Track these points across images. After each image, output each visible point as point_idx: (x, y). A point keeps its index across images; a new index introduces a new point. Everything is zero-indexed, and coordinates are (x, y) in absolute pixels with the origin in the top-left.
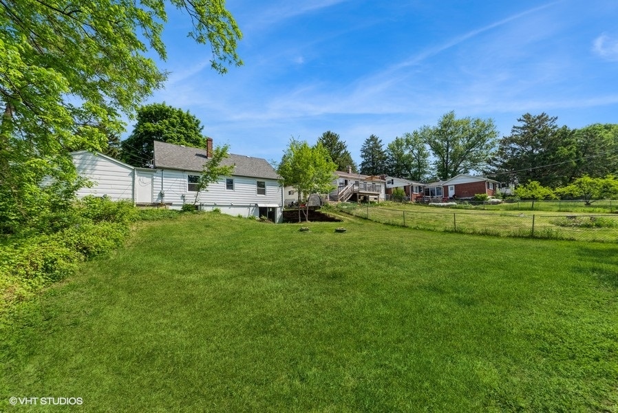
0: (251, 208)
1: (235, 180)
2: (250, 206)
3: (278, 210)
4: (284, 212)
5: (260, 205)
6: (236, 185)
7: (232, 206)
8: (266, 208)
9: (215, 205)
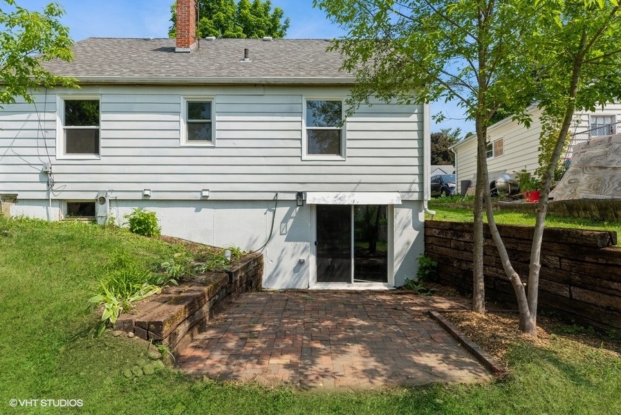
0: (282, 211)
1: (218, 101)
2: (276, 202)
3: (402, 217)
4: (428, 227)
5: (313, 198)
6: (220, 122)
7: (205, 201)
8: (346, 209)
9: (146, 200)
